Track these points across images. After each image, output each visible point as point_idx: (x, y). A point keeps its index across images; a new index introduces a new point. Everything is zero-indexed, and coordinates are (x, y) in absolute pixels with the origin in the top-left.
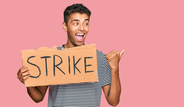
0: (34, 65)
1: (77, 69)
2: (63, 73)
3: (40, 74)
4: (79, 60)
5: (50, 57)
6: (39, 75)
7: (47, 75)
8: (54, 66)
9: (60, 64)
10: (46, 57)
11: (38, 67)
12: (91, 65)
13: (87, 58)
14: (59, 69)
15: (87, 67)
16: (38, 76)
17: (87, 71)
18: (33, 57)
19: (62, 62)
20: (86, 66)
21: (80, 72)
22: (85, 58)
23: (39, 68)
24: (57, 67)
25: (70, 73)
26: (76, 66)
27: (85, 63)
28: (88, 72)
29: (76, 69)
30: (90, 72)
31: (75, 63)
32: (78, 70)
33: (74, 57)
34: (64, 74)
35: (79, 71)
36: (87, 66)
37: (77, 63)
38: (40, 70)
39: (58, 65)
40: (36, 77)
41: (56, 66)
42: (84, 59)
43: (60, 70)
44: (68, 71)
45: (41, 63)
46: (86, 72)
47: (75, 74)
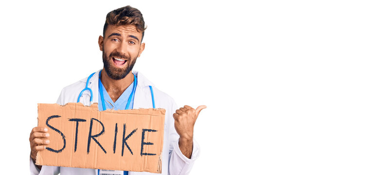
0: (56, 130)
1: (128, 146)
2: (104, 150)
3: (64, 147)
4: (134, 132)
5: (86, 121)
6: (63, 149)
7: (75, 150)
8: (90, 136)
9: (100, 134)
10: (78, 120)
11: (62, 134)
12: (152, 144)
13: (146, 130)
14: (98, 143)
15: (145, 146)
16: (61, 150)
17: (144, 152)
18: (57, 116)
19: (103, 131)
20: (143, 143)
21: (132, 153)
22: (144, 130)
23: (64, 137)
24: (94, 139)
25: (114, 153)
26: (127, 141)
27: (143, 138)
28: (146, 154)
29: (125, 146)
30: (149, 154)
31: (126, 136)
32: (129, 148)
33: (125, 126)
34: (105, 152)
35: (130, 150)
36: (145, 144)
37: (128, 137)
38: (65, 140)
39: (96, 136)
40: (57, 152)
41: (93, 137)
42: (141, 131)
43: (99, 145)
44: (112, 149)
45: (69, 129)
46: (142, 154)
47: (122, 155)
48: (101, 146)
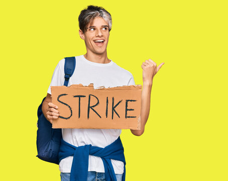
0: (65, 104)
1: (116, 112)
2: (99, 116)
3: (71, 115)
4: (120, 102)
5: (85, 96)
7: (79, 117)
8: (89, 107)
9: (96, 105)
10: (79, 96)
11: (69, 107)
12: (133, 110)
13: (129, 100)
15: (128, 112)
16: (69, 118)
17: (128, 116)
18: (65, 95)
19: (98, 103)
20: (127, 110)
21: (119, 117)
22: (127, 101)
23: (70, 109)
24: (92, 109)
25: (107, 117)
26: (115, 109)
27: (127, 106)
28: (129, 117)
29: (114, 112)
30: (131, 117)
31: (114, 106)
32: (117, 114)
33: (113, 99)
36: (128, 110)
37: (116, 106)
38: (71, 111)
39: (94, 106)
40: (66, 119)
41: (91, 107)
42: (125, 102)
43: (96, 112)
46: (126, 117)
47: (112, 119)
48: (97, 113)
